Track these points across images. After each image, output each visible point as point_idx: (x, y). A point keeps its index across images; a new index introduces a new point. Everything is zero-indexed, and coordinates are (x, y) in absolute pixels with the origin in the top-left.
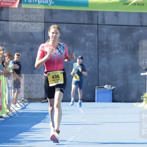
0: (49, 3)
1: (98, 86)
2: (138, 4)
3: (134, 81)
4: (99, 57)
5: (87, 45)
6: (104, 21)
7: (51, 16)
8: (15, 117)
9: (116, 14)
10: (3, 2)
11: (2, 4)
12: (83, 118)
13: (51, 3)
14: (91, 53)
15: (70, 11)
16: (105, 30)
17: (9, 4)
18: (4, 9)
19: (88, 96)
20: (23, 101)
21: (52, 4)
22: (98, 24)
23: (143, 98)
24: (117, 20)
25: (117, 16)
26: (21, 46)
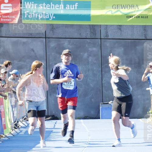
0: (50, 18)
1: (103, 102)
2: (142, 17)
3: (139, 96)
4: (103, 73)
5: (90, 60)
6: (107, 36)
7: (53, 31)
8: (18, 135)
9: (120, 27)
10: (3, 18)
11: (2, 20)
12: (89, 136)
13: (52, 17)
14: (95, 68)
15: (72, 26)
16: (108, 45)
17: (9, 20)
18: (4, 26)
19: (93, 113)
20: (25, 119)
21: (53, 19)
22: (101, 39)
23: (149, 113)
24: (121, 34)
25: (120, 29)
26: (22, 63)
